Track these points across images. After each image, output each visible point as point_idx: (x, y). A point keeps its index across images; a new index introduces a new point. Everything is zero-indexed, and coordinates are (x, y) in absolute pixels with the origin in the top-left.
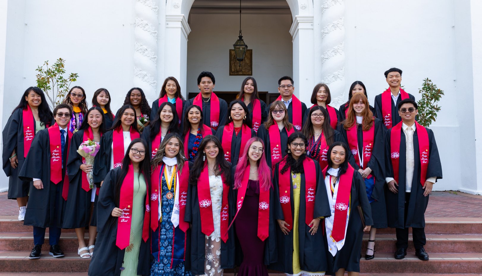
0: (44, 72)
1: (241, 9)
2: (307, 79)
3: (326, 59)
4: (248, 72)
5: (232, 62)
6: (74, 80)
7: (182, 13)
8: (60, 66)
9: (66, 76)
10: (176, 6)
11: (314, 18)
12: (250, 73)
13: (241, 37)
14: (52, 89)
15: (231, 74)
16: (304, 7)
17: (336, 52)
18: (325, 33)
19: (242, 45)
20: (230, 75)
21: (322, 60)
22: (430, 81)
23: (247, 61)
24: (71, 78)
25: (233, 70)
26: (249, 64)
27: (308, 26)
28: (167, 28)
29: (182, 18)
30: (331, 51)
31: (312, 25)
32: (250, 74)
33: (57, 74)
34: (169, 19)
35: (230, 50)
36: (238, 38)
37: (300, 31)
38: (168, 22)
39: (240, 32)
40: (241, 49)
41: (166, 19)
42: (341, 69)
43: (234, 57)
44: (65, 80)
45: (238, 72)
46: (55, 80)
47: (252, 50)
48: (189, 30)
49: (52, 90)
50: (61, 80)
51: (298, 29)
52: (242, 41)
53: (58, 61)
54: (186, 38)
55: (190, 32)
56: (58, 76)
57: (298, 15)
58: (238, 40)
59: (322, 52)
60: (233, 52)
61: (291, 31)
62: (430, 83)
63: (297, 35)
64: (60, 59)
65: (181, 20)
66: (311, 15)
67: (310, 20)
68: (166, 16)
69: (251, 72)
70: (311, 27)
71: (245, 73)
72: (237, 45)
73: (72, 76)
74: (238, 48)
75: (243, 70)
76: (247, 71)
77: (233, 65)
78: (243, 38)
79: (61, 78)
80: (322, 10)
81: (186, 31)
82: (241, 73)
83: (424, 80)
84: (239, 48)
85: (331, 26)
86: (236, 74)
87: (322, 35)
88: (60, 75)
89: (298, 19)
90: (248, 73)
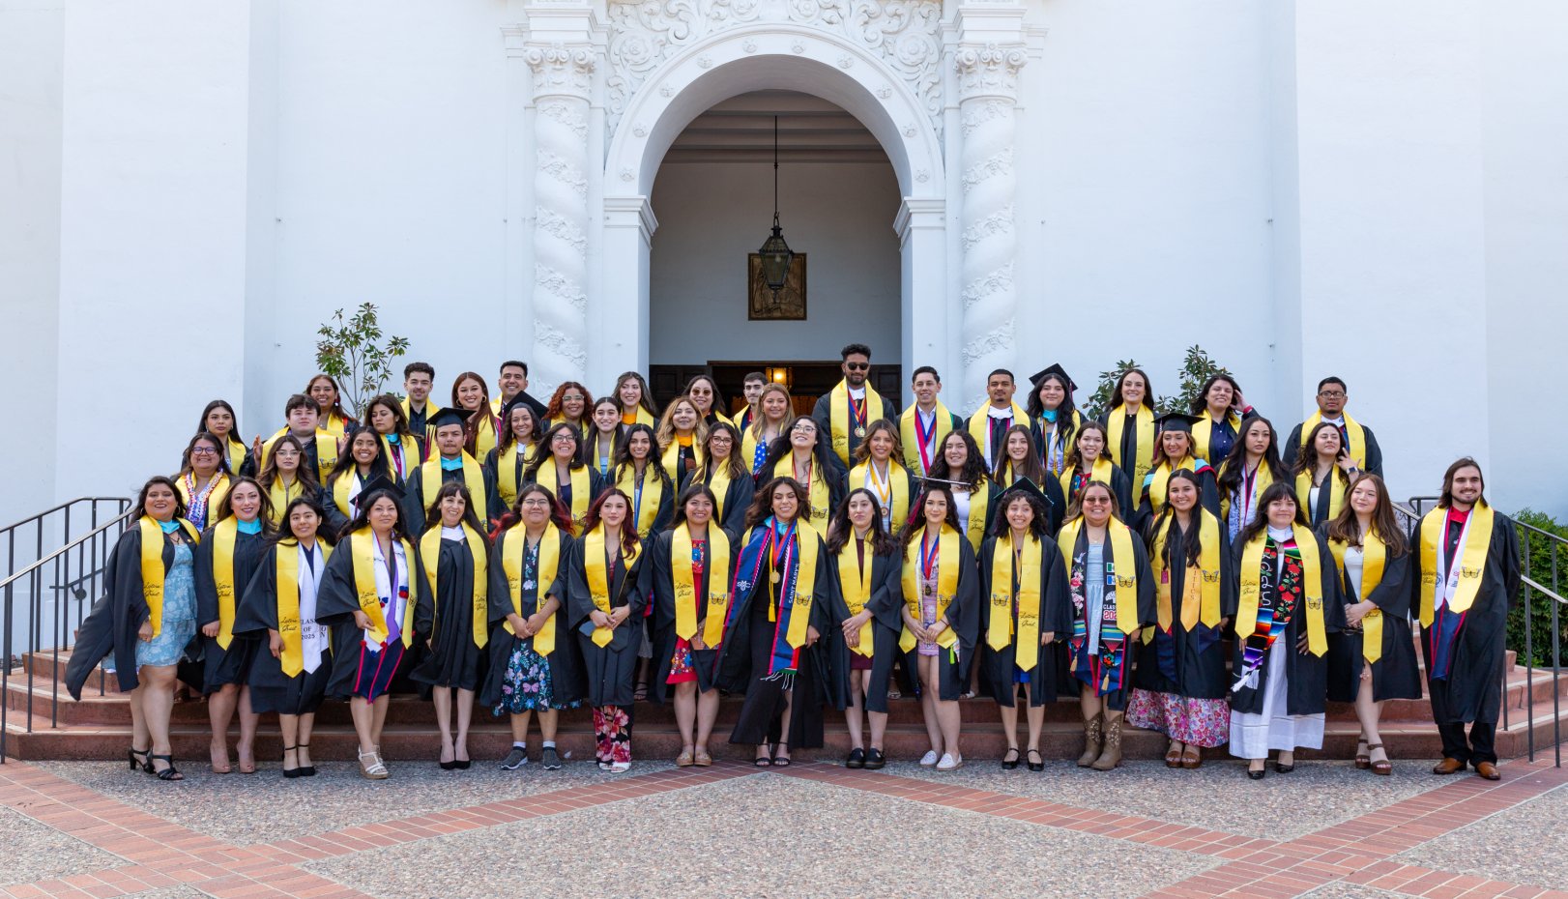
0: (334, 335)
1: (776, 150)
2: (930, 345)
3: (972, 299)
4: (796, 311)
5: (755, 285)
6: (401, 352)
7: (641, 193)
8: (367, 318)
9: (382, 344)
10: (626, 177)
11: (947, 203)
12: (801, 313)
13: (777, 230)
14: (352, 373)
15: (754, 316)
16: (924, 178)
17: (993, 284)
18: (971, 241)
19: (781, 251)
20: (751, 318)
21: (965, 304)
22: (1203, 352)
23: (794, 283)
24: (393, 347)
25: (757, 306)
26: (798, 292)
27: (933, 220)
28: (606, 226)
29: (641, 203)
30: (983, 283)
31: (942, 219)
32: (801, 315)
33: (362, 339)
34: (612, 205)
35: (750, 255)
36: (771, 233)
37: (914, 232)
38: (608, 214)
39: (776, 217)
40: (778, 259)
41: (606, 206)
42: (1007, 324)
43: (761, 273)
44: (380, 353)
45: (769, 311)
46: (358, 354)
47: (804, 255)
48: (653, 224)
49: (352, 376)
50: (373, 353)
51: (910, 230)
52: (780, 241)
53: (363, 309)
54: (647, 243)
55: (657, 229)
56: (364, 344)
57: (910, 195)
58: (771, 238)
59: (964, 283)
60: (757, 261)
61: (898, 226)
62: (1204, 356)
63: (908, 242)
64: (368, 304)
65: (639, 209)
66: (940, 196)
67: (938, 207)
68: (605, 199)
69: (802, 310)
70: (940, 224)
71: (788, 314)
72: (767, 251)
73: (395, 343)
74: (770, 257)
75: (783, 307)
76: (793, 308)
77: (758, 294)
78: (782, 233)
79: (372, 348)
80: (965, 187)
81: (647, 229)
82: (777, 314)
83: (1190, 351)
84: (774, 257)
85: (983, 224)
86: (765, 316)
87: (965, 246)
88: (372, 342)
89: (909, 205)
90: (795, 314)
